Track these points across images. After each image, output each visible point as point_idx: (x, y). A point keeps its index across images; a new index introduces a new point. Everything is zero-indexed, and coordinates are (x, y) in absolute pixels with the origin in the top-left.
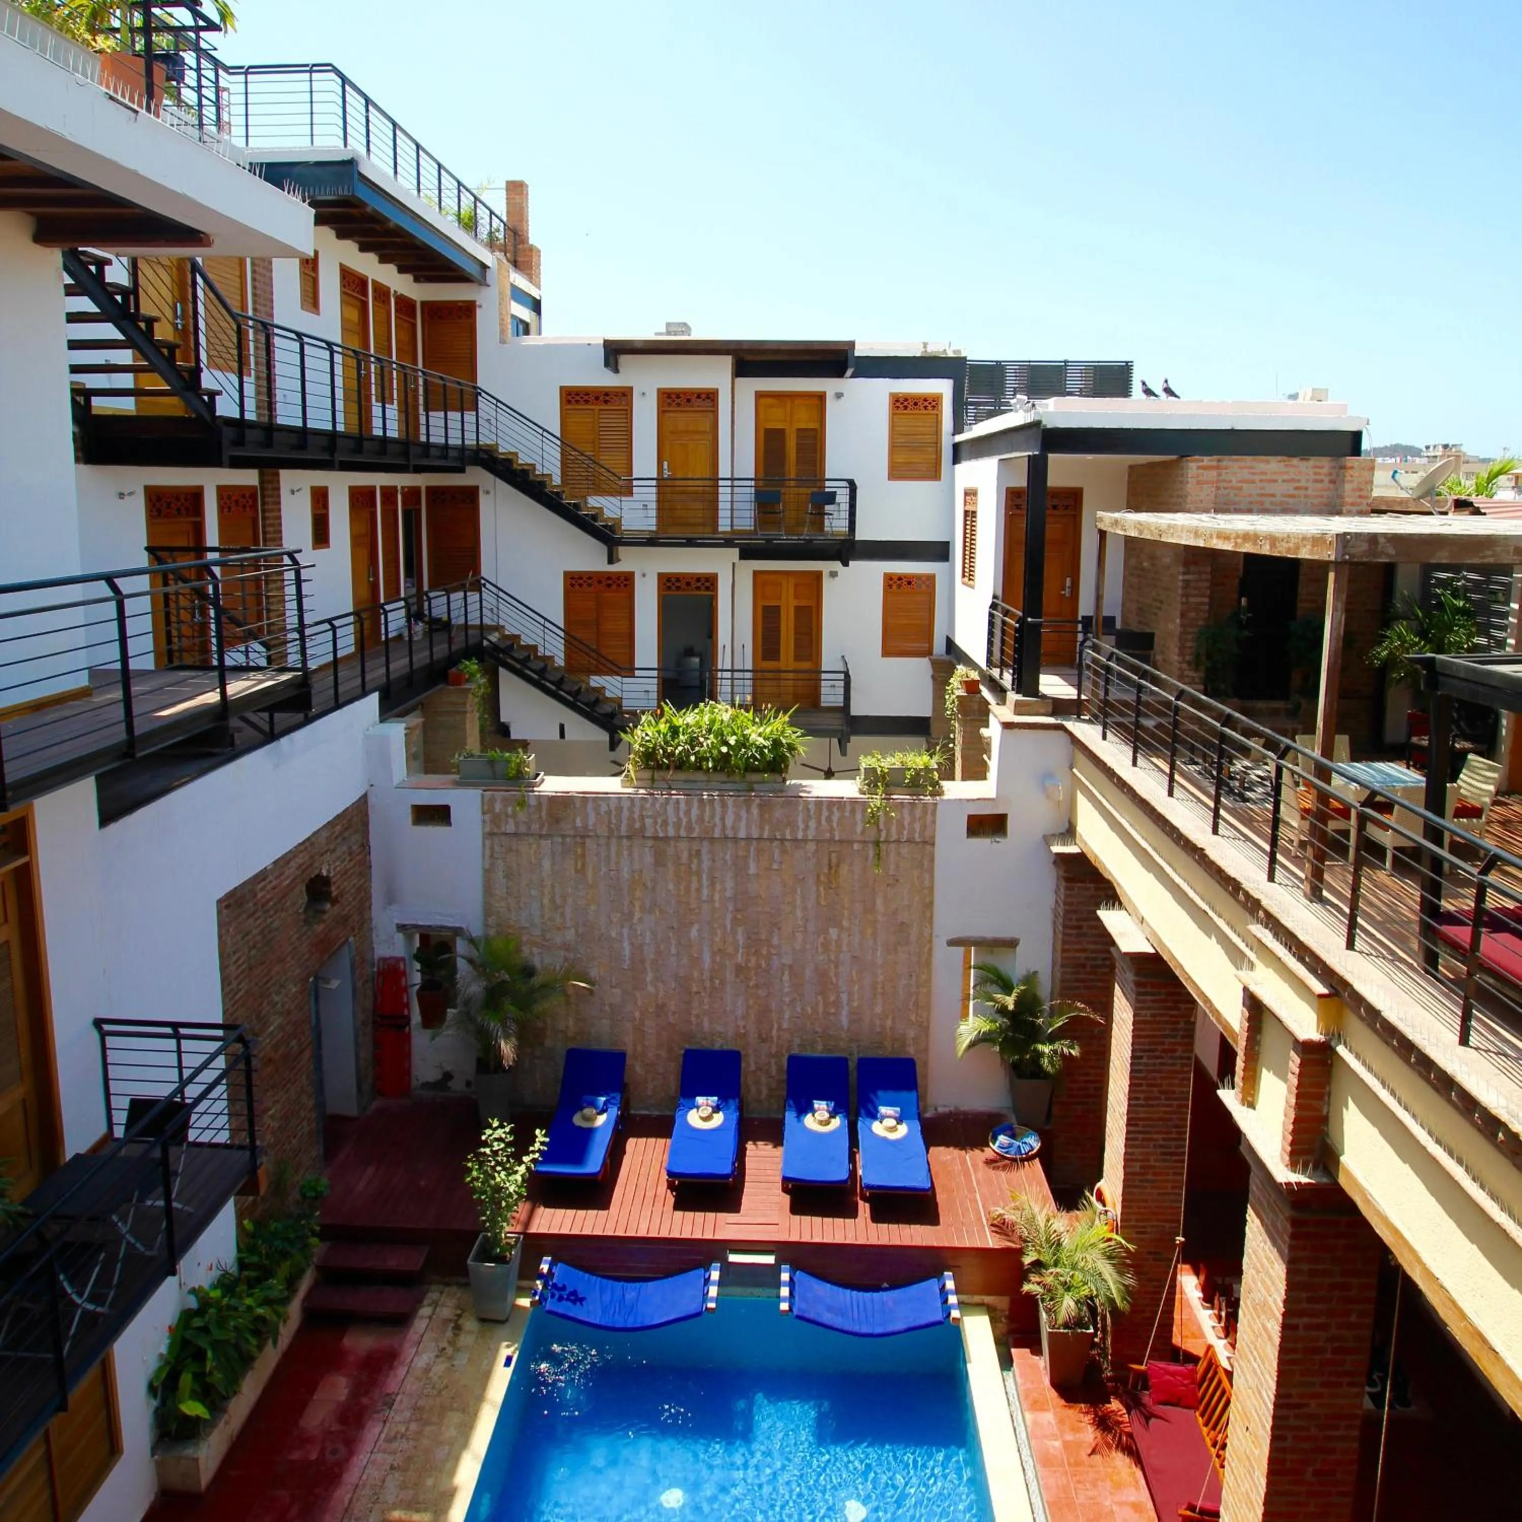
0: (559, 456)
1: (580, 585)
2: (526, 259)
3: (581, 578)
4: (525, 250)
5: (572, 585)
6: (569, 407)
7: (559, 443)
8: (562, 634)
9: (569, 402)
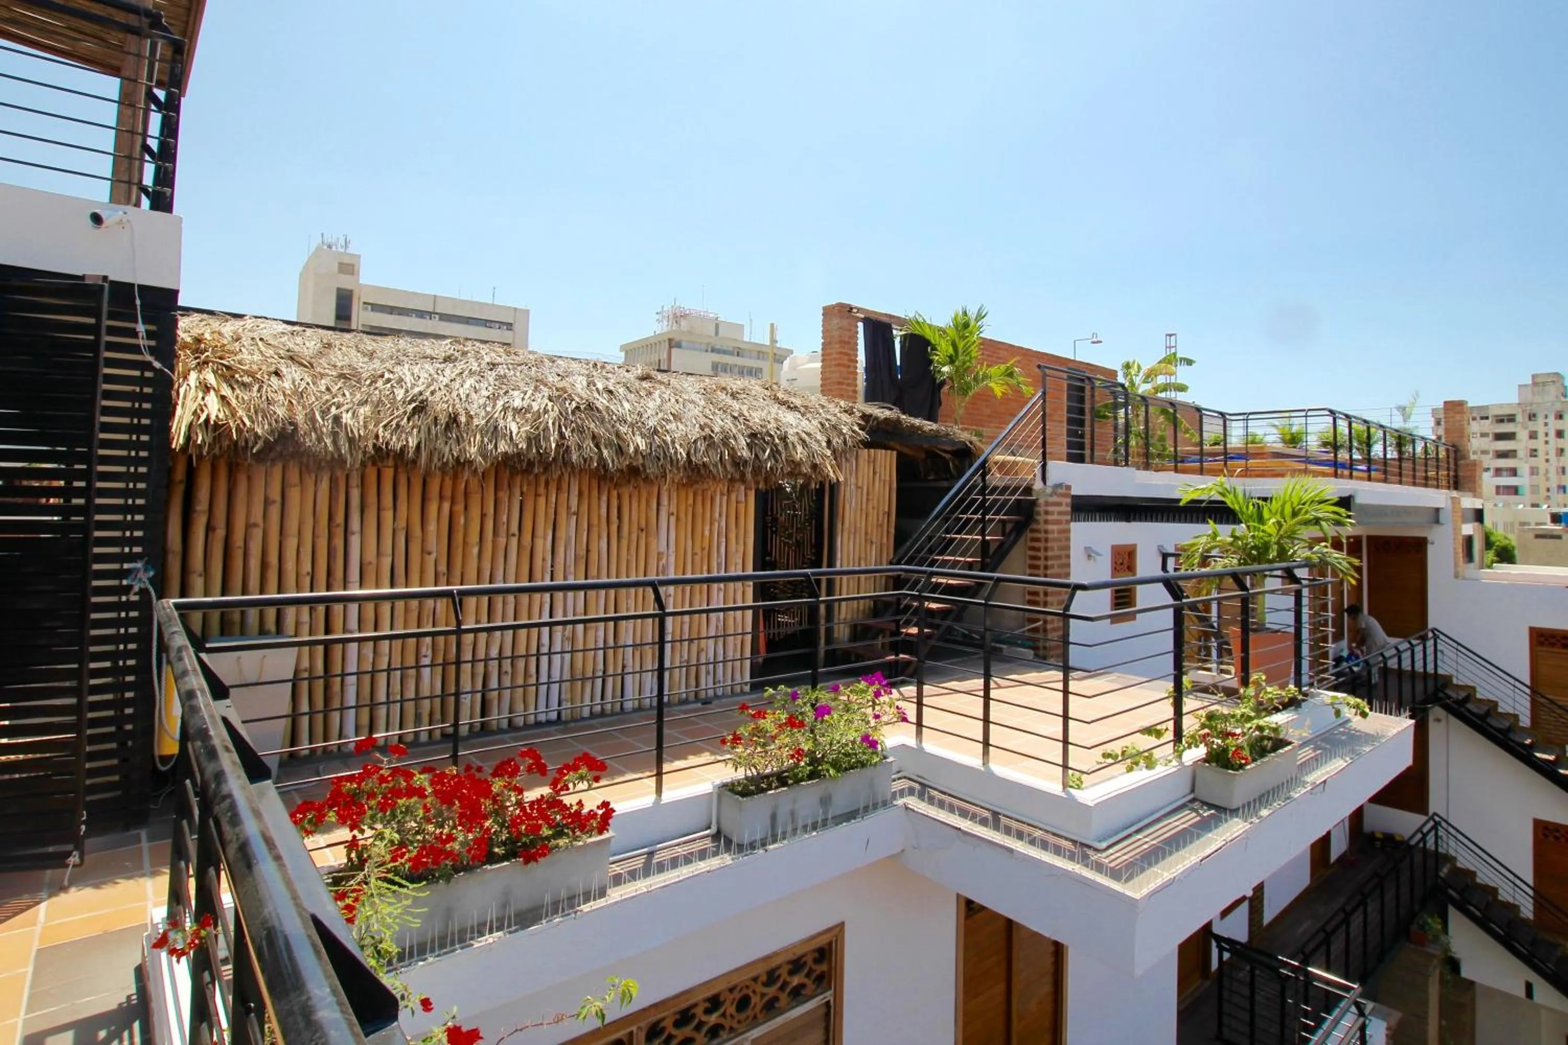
0: (1528, 705)
1: (1557, 838)
2: (1468, 474)
3: (1558, 831)
4: (1467, 465)
5: (1546, 836)
6: (1540, 648)
7: (1528, 691)
8: (1531, 892)
9: (1542, 644)
